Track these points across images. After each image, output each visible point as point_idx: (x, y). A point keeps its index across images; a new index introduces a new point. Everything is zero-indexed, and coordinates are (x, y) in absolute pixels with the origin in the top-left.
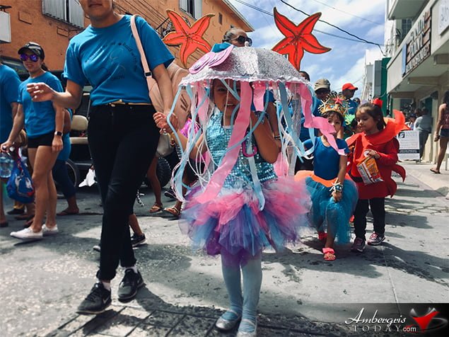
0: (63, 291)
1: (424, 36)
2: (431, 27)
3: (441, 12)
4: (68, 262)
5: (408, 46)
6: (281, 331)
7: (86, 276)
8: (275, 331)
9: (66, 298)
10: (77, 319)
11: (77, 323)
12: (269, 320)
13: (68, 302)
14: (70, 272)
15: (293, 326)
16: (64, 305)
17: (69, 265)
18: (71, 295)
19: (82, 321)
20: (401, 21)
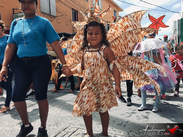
0: (55, 121)
7: (63, 115)
9: (56, 124)
10: (61, 133)
13: (57, 126)
14: (57, 114)
16: (55, 127)
17: (56, 111)
18: (58, 123)
19: (63, 134)
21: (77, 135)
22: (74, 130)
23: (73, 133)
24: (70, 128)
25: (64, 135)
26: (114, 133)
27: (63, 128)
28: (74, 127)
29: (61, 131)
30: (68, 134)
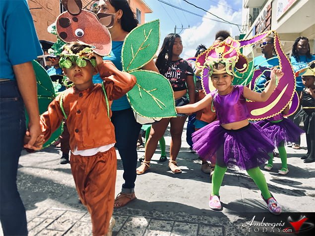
1: (267, 21)
2: (271, 15)
3: (278, 6)
4: (24, 181)
5: (256, 27)
6: (170, 222)
7: (37, 190)
8: (167, 222)
10: (33, 220)
11: (34, 223)
12: (162, 215)
14: (26, 188)
15: (178, 218)
18: (28, 204)
19: (37, 222)
20: (252, 9)
21: (63, 222)
22: (58, 214)
23: (57, 219)
24: (51, 211)
25: (39, 223)
26: (128, 214)
27: (38, 212)
28: (58, 209)
29: (33, 217)
30: (46, 222)
